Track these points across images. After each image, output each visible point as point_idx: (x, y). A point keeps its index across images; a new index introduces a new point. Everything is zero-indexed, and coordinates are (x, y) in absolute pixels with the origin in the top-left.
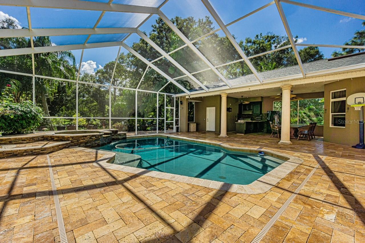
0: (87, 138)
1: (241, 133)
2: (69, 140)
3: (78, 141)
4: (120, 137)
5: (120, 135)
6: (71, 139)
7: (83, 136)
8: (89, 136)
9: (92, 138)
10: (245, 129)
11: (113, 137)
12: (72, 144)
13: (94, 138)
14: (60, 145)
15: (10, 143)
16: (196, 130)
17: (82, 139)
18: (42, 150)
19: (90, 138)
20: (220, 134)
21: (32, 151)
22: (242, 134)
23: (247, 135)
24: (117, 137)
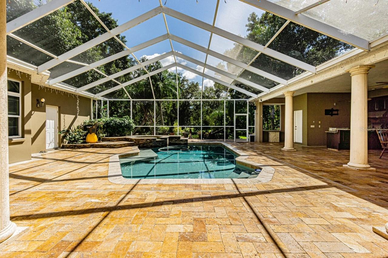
0: (144, 141)
1: (334, 148)
2: (133, 141)
3: (138, 142)
4: (182, 143)
5: (182, 140)
6: (134, 141)
7: (142, 139)
8: (146, 139)
9: (147, 141)
10: (339, 141)
11: (176, 142)
12: (135, 144)
13: (149, 141)
14: (126, 144)
15: (109, 140)
16: (280, 141)
17: (141, 141)
18: (114, 146)
19: (146, 141)
20: (284, 147)
21: (110, 146)
22: (335, 150)
23: (341, 151)
24: (179, 142)
